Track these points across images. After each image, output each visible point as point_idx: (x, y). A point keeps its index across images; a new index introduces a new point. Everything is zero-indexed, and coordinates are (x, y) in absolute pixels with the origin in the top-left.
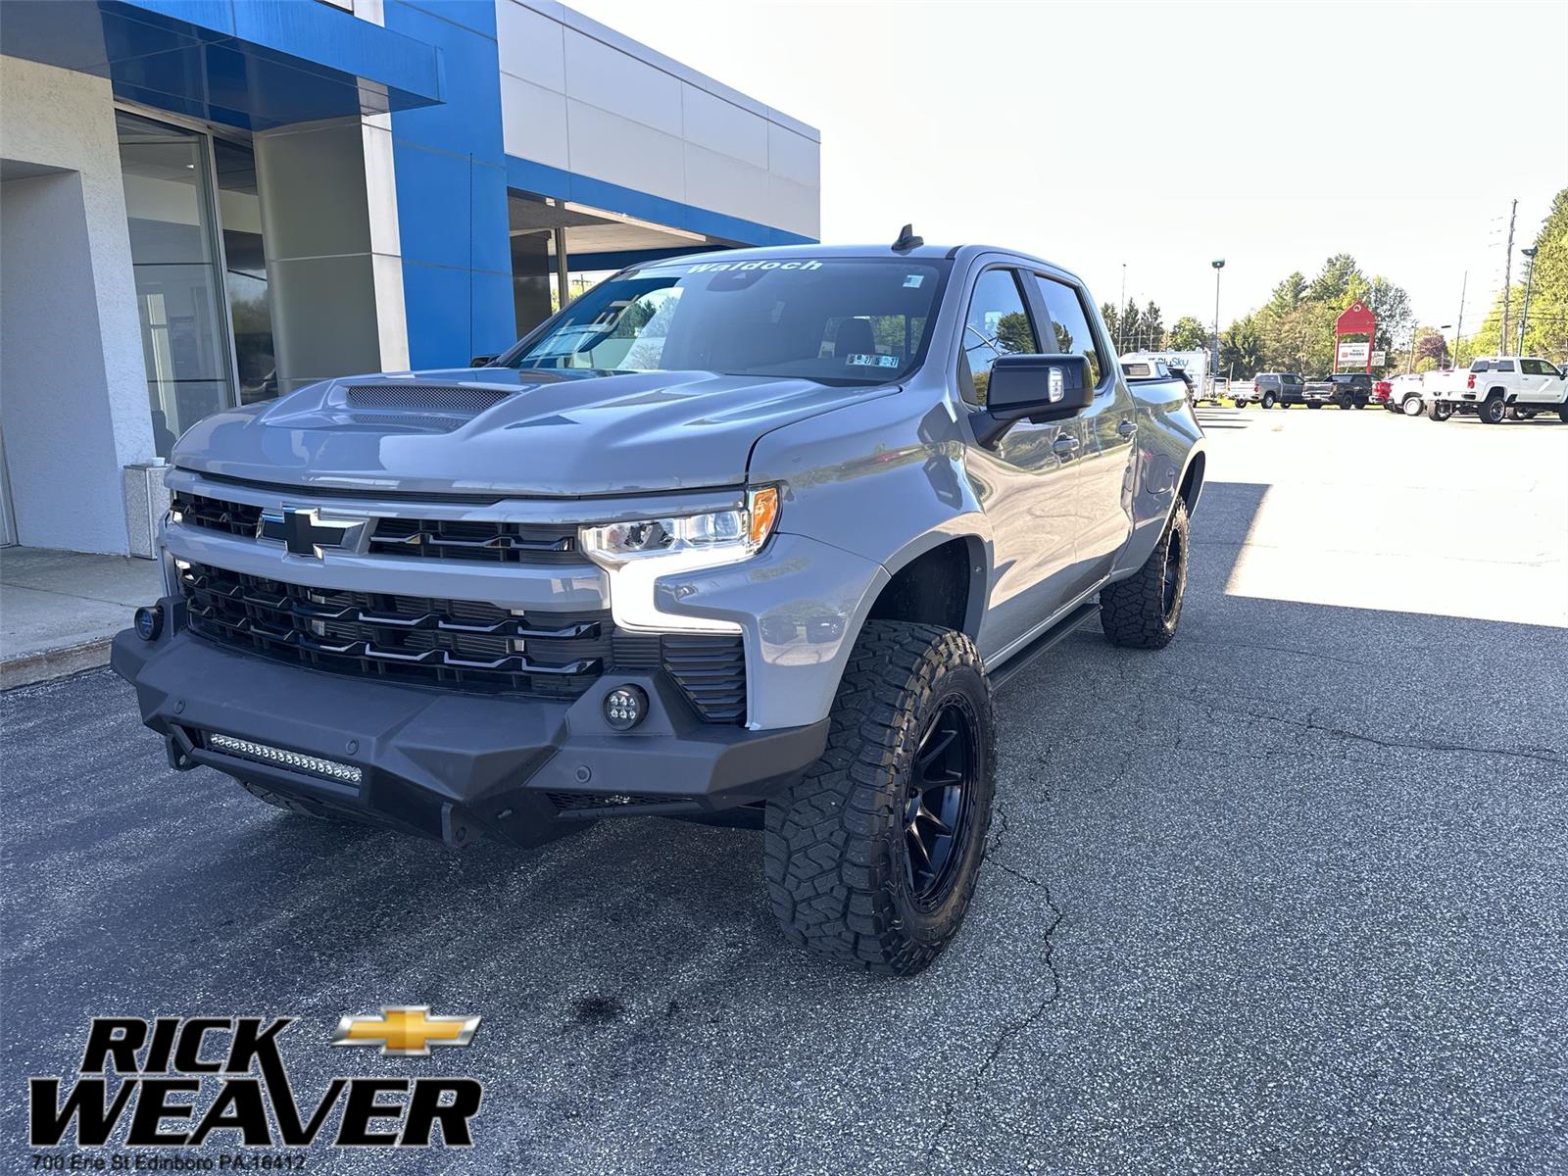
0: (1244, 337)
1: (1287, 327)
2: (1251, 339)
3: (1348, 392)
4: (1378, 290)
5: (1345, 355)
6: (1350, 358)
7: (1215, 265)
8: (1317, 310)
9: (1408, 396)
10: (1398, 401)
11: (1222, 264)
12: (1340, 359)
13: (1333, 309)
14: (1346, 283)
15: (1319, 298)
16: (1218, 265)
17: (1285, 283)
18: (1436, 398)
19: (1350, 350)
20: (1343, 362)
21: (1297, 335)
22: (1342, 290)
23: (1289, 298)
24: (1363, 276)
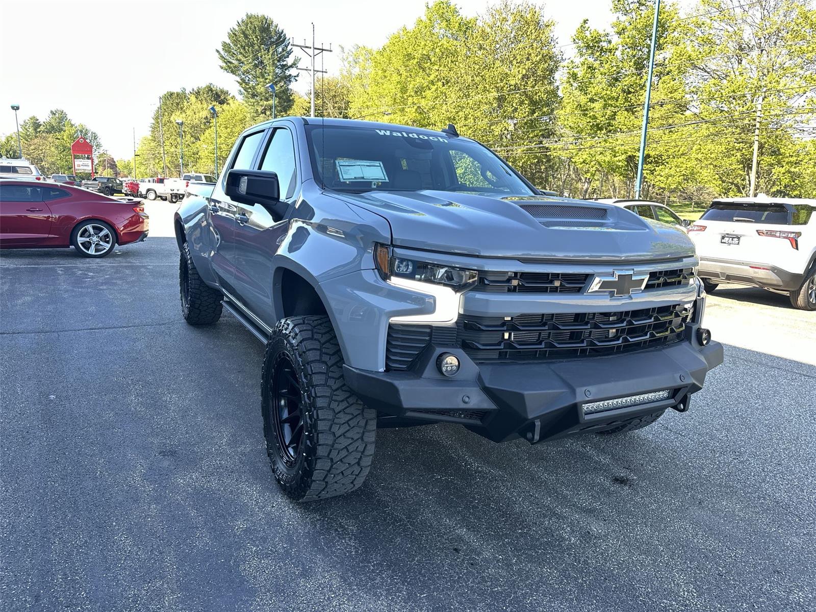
0: (6, 151)
1: (32, 147)
2: (11, 152)
3: (106, 187)
4: (81, 131)
5: (79, 166)
6: (82, 167)
7: (13, 108)
8: (50, 139)
9: (148, 190)
10: (144, 192)
11: (18, 108)
12: (76, 167)
13: (59, 139)
14: (64, 125)
15: (49, 132)
16: (16, 108)
17: (27, 121)
18: (172, 192)
19: (81, 163)
20: (79, 170)
21: (40, 152)
22: (62, 129)
23: (31, 130)
24: (73, 123)
